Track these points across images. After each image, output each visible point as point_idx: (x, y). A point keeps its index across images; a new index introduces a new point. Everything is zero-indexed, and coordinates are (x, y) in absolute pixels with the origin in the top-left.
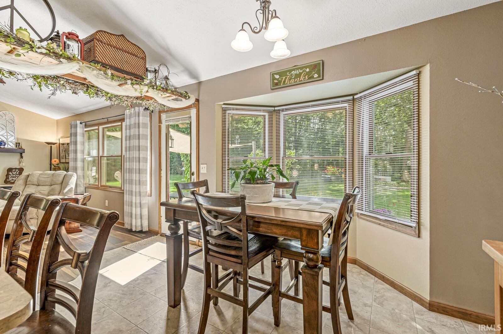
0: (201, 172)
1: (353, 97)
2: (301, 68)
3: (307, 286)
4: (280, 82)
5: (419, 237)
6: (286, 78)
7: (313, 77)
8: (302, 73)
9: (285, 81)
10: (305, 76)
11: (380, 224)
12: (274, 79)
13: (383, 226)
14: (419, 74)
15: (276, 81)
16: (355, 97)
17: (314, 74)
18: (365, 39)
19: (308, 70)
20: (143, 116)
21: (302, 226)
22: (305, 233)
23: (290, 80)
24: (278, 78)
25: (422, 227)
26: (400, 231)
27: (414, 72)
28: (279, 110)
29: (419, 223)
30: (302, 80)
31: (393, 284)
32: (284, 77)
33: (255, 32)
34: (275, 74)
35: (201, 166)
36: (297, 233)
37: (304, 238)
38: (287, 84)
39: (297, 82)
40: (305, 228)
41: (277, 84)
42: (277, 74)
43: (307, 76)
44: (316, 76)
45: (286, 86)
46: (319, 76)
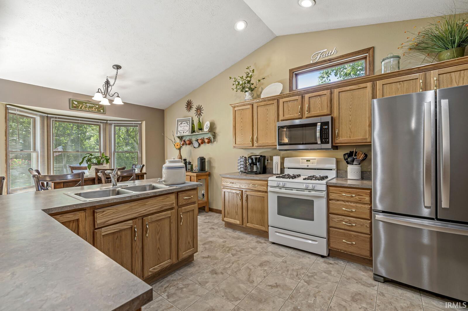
1: (107, 122)
2: (93, 104)
4: (78, 106)
6: (82, 106)
7: (100, 111)
8: (94, 107)
9: (81, 108)
10: (95, 109)
12: (73, 103)
14: (142, 123)
15: (75, 105)
16: (108, 122)
19: (97, 106)
23: (85, 108)
27: (139, 122)
30: (93, 111)
32: (81, 105)
34: (74, 101)
38: (83, 109)
39: (90, 110)
41: (75, 107)
42: (76, 101)
43: (96, 109)
44: (102, 111)
45: (81, 110)
46: (104, 112)
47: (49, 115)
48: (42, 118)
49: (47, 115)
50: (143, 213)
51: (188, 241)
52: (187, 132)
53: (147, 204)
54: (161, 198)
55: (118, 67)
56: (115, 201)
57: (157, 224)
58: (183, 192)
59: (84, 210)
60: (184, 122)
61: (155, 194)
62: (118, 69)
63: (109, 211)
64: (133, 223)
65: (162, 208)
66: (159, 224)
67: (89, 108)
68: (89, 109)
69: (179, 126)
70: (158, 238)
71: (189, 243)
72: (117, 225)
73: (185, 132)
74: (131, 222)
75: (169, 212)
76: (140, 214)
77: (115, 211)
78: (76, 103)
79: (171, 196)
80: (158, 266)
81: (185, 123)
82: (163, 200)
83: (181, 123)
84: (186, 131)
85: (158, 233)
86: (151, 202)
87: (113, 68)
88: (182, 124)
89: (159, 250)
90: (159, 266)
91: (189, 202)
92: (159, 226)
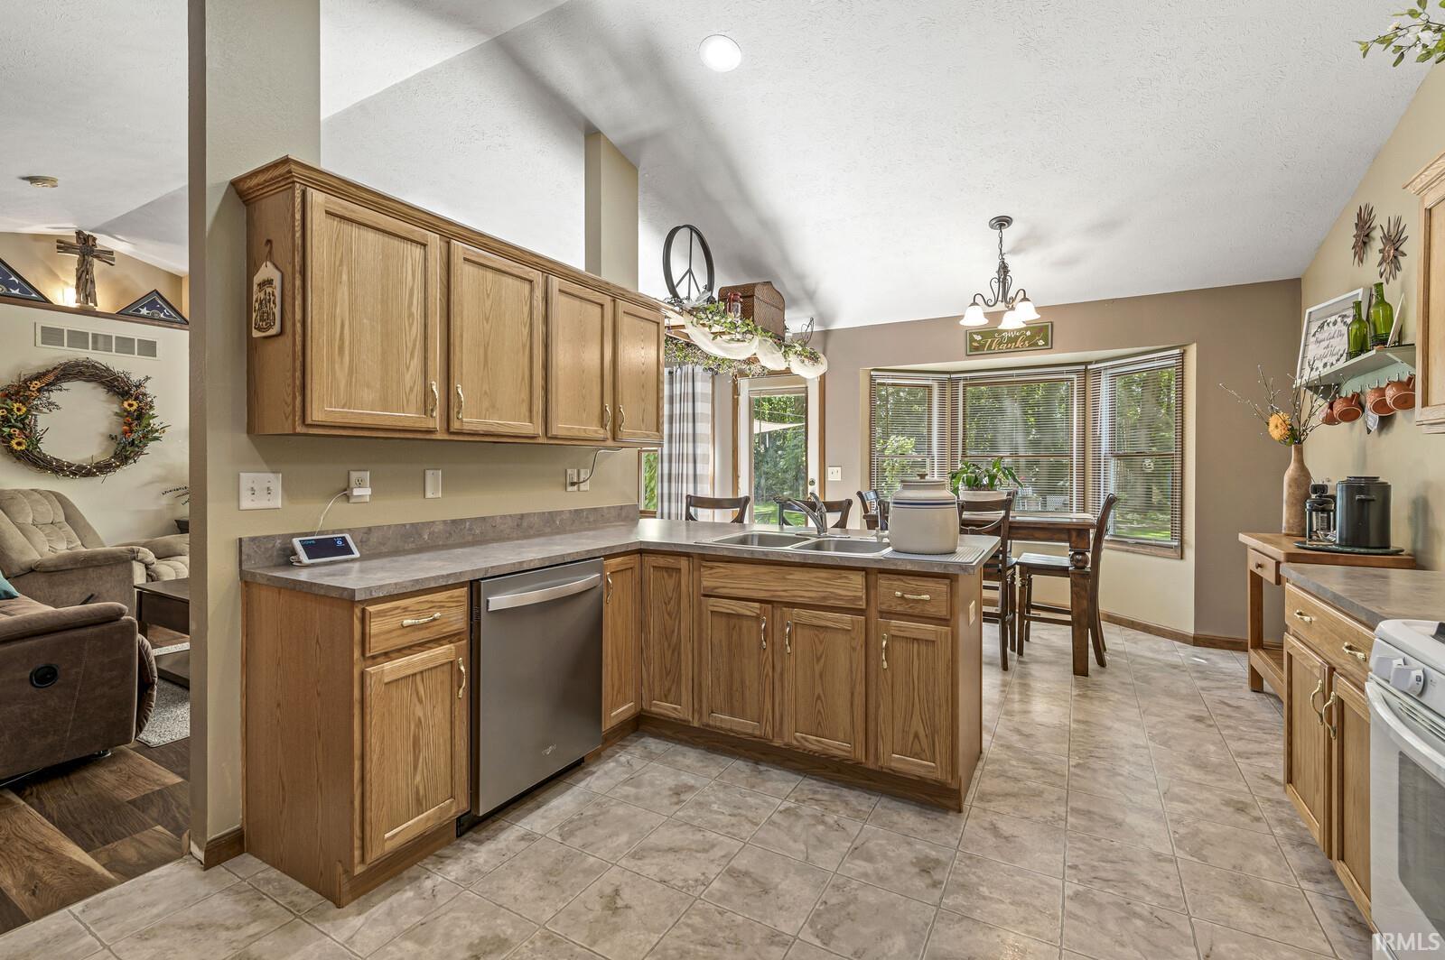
0: (830, 479)
1: (1086, 367)
2: (1018, 331)
3: (1076, 586)
4: (984, 346)
5: (1182, 558)
6: (992, 342)
7: (1036, 344)
8: (1019, 337)
9: (990, 346)
10: (1024, 341)
11: (1127, 551)
12: (972, 340)
13: (1133, 552)
14: (1183, 355)
15: (976, 344)
16: (1089, 367)
17: (1039, 340)
18: (1114, 300)
19: (1028, 333)
20: (702, 381)
21: (1070, 527)
22: (1074, 534)
23: (999, 345)
24: (980, 341)
25: (1185, 546)
26: (1157, 556)
27: (1177, 351)
28: (959, 379)
29: (1182, 541)
30: (1018, 347)
31: (1146, 629)
32: (990, 340)
33: (989, 306)
34: (975, 333)
35: (830, 470)
36: (1065, 536)
37: (1074, 539)
38: (994, 349)
39: (1011, 348)
40: (1074, 529)
41: (977, 349)
42: (977, 333)
43: (1026, 342)
44: (1041, 342)
45: (992, 353)
46: (1046, 344)
47: (953, 376)
48: (942, 385)
49: (948, 376)
50: (780, 596)
51: (913, 731)
52: (1338, 360)
53: (788, 577)
54: (823, 574)
55: (1002, 222)
56: (725, 553)
57: (816, 635)
58: (896, 577)
59: (688, 555)
60: (1333, 319)
61: (805, 559)
62: (1001, 226)
63: (722, 569)
64: (760, 609)
65: (825, 598)
66: (821, 637)
67: (1007, 343)
68: (1009, 345)
69: (1312, 339)
70: (818, 669)
71: (916, 736)
72: (733, 602)
73: (1332, 364)
74: (757, 605)
75: (848, 617)
76: (773, 596)
77: (728, 572)
78: (978, 338)
79: (852, 577)
80: (815, 738)
81: (1335, 323)
82: (827, 579)
83: (1321, 327)
84: (1333, 359)
85: (818, 659)
86: (798, 575)
87: (992, 227)
88: (1326, 327)
89: (819, 701)
90: (816, 740)
91: (916, 612)
92: (821, 642)
